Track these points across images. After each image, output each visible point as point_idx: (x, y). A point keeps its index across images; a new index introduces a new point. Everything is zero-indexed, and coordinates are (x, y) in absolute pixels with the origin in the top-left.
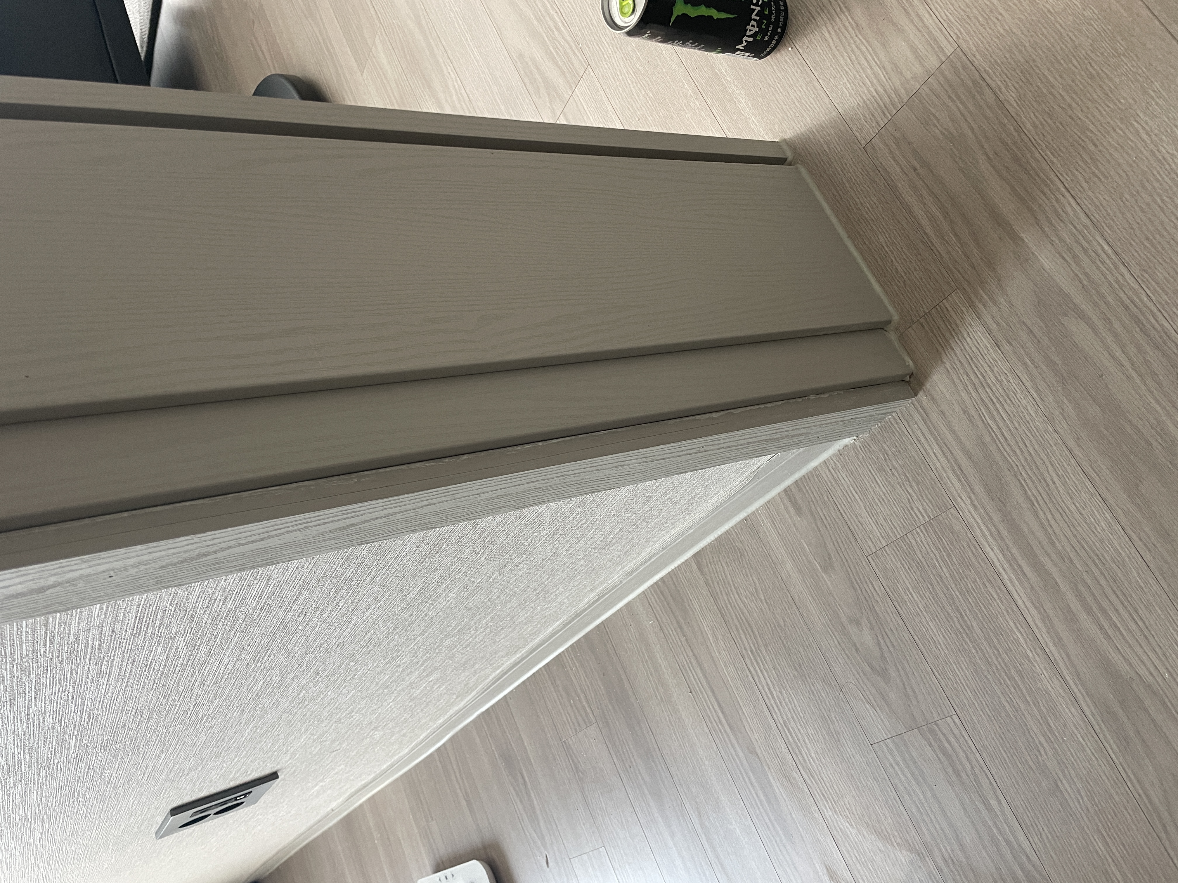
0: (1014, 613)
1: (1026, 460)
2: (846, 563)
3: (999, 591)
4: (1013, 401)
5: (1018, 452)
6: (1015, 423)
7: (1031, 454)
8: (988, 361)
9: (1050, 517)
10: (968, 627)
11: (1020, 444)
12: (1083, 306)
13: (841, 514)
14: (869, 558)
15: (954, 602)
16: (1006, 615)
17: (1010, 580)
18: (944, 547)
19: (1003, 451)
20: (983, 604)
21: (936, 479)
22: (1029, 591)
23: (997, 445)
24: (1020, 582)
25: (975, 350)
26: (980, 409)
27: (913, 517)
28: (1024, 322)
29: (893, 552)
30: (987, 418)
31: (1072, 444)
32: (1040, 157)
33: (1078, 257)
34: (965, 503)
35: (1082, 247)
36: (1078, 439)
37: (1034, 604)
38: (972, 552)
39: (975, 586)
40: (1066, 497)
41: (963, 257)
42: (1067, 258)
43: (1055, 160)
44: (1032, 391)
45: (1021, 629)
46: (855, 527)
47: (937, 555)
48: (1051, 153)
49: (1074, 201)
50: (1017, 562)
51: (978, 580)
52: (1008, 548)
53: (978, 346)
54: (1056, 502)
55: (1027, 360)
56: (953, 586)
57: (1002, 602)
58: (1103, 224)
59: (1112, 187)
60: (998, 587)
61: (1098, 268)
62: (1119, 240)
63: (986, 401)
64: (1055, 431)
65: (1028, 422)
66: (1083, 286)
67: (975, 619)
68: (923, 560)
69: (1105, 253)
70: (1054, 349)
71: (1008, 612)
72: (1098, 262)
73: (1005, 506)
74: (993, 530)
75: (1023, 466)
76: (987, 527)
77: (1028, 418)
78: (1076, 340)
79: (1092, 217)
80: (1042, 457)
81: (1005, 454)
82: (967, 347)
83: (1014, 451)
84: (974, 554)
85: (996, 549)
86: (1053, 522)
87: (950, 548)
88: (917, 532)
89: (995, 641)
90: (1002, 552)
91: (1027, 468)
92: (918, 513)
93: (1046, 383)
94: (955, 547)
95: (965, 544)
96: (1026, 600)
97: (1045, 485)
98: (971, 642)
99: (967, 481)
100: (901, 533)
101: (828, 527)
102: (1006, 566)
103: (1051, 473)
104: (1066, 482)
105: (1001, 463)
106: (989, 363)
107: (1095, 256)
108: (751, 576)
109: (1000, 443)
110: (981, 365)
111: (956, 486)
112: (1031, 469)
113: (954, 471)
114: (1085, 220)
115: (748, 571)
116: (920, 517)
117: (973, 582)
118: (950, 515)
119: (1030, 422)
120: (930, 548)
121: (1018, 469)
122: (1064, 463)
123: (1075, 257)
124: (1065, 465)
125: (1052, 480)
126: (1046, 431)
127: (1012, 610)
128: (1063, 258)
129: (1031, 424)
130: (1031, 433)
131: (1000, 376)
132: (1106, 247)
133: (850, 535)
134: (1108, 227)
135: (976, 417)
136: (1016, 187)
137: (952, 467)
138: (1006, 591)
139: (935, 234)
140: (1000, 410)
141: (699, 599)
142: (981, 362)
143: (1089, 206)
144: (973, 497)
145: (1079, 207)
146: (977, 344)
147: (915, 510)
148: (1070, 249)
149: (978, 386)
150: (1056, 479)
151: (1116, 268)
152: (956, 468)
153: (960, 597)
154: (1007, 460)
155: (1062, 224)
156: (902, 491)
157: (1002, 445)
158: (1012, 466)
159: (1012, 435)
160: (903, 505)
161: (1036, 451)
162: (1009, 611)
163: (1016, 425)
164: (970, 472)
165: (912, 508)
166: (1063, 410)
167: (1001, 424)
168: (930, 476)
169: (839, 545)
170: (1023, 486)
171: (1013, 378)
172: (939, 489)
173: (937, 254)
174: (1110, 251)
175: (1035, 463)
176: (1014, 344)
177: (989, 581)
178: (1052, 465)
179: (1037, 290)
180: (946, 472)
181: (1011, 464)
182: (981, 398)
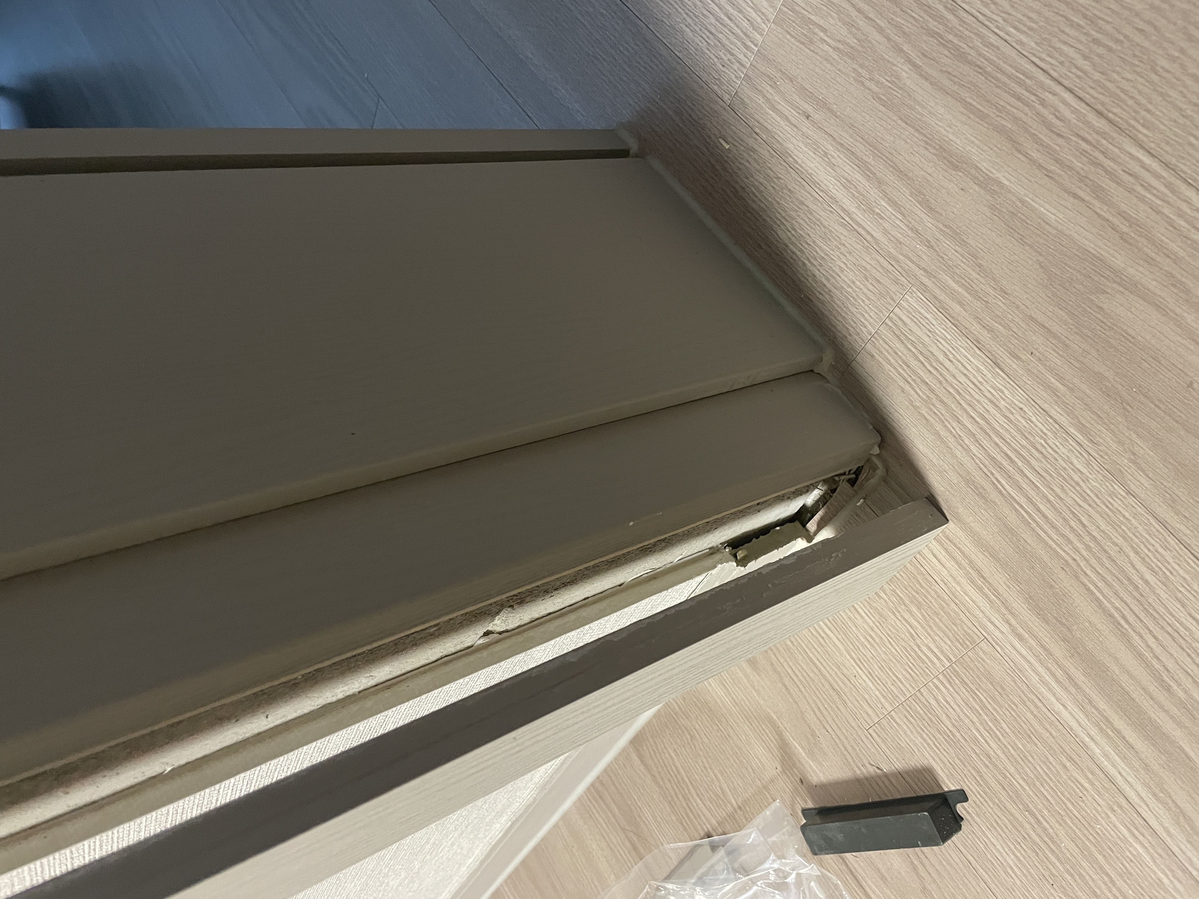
0: (1123, 811)
1: (1088, 548)
2: (838, 741)
3: (1090, 776)
4: (1044, 452)
5: (1071, 536)
6: (1055, 488)
7: (1094, 538)
8: (987, 394)
9: (1151, 641)
10: (1051, 838)
11: (1073, 524)
12: (1131, 270)
13: (815, 664)
14: (871, 731)
15: (1018, 796)
16: (1111, 815)
17: (1106, 756)
18: (983, 707)
19: (1046, 538)
20: (1068, 799)
21: (946, 598)
22: (1143, 772)
23: (1033, 530)
24: (1124, 758)
25: (962, 379)
26: (993, 474)
27: (923, 662)
28: (1031, 318)
29: (905, 719)
30: (1007, 486)
31: (1163, 512)
32: (999, 40)
33: (1103, 189)
34: (1002, 632)
35: (1106, 171)
36: (1174, 501)
37: (1155, 795)
38: (1032, 713)
39: (1049, 769)
40: (1175, 607)
41: (910, 233)
42: (1082, 194)
43: (1024, 38)
44: (1072, 430)
45: (1141, 838)
46: (840, 683)
47: (975, 719)
48: (1016, 28)
49: (1072, 96)
50: (1111, 724)
51: (1051, 758)
52: (1090, 702)
53: (965, 372)
54: (1157, 616)
55: (1053, 380)
56: (1012, 770)
57: (1099, 794)
58: (1133, 122)
59: (1135, 55)
60: (1089, 769)
61: (1142, 199)
62: (1168, 143)
63: (999, 458)
64: (1129, 493)
65: (1078, 484)
66: (1123, 237)
67: (1060, 824)
68: (954, 730)
69: (1148, 170)
70: (1094, 353)
71: (1113, 811)
72: (1139, 189)
73: (1070, 630)
74: (1059, 673)
75: (1085, 559)
76: (1047, 668)
77: (1076, 478)
78: (1130, 331)
79: (1111, 115)
80: (1116, 540)
81: (1051, 542)
82: (948, 377)
83: (1063, 536)
84: (1035, 716)
85: (1070, 704)
86: (1158, 650)
87: (995, 709)
88: (934, 684)
89: (1100, 858)
90: (1082, 709)
91: (1093, 561)
92: (929, 654)
93: (1093, 412)
94: (1001, 706)
95: (1016, 700)
96: (1139, 788)
97: (1131, 588)
98: (1061, 863)
99: (998, 595)
100: (910, 689)
101: (801, 687)
102: (1094, 731)
103: (1137, 567)
104: (1167, 577)
105: (1046, 558)
106: (989, 396)
107: (1131, 179)
108: (711, 769)
109: (1038, 525)
110: (978, 401)
111: (981, 605)
112: (1102, 565)
113: (973, 582)
114: (1100, 123)
115: (704, 760)
116: (936, 661)
117: (1044, 762)
118: (981, 653)
119: (1081, 483)
120: (962, 711)
121: (1079, 565)
122: (1157, 546)
123: (1098, 191)
124: (1160, 550)
125: (1142, 578)
126: (1113, 495)
127: (1120, 807)
128: (1076, 196)
129: (1085, 487)
130: (1085, 500)
131: (1012, 413)
132: (1147, 160)
133: (836, 697)
134: (1143, 126)
135: (989, 487)
136: (968, 100)
137: (967, 574)
138: (1102, 776)
139: (858, 208)
140: (1026, 472)
141: (650, 806)
142: (976, 396)
143: (1100, 97)
144: (1013, 621)
145: (1083, 105)
146: (962, 369)
147: (924, 648)
148: (1083, 179)
149: (980, 436)
150: (1149, 576)
151: (1173, 191)
152: (974, 574)
153: (1027, 788)
154: (1056, 552)
155: (1060, 141)
156: (897, 622)
157: (1041, 528)
158: (1066, 561)
159: (1056, 509)
160: (903, 644)
161: (1103, 531)
162: (1116, 808)
163: (1058, 491)
164: (999, 580)
165: (919, 647)
166: (1134, 454)
167: (1032, 493)
168: (936, 592)
169: (822, 713)
170: (1092, 593)
171: (1035, 414)
172: (955, 612)
173: (869, 238)
174: (1155, 165)
175: (1105, 551)
176: (1023, 357)
177: (1071, 759)
178: (1137, 553)
179: (1041, 259)
180: (958, 583)
181: (1063, 559)
182: (989, 455)
